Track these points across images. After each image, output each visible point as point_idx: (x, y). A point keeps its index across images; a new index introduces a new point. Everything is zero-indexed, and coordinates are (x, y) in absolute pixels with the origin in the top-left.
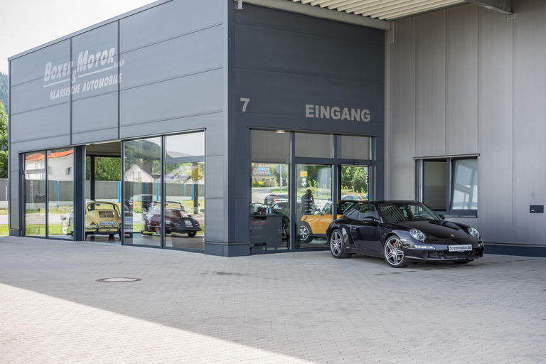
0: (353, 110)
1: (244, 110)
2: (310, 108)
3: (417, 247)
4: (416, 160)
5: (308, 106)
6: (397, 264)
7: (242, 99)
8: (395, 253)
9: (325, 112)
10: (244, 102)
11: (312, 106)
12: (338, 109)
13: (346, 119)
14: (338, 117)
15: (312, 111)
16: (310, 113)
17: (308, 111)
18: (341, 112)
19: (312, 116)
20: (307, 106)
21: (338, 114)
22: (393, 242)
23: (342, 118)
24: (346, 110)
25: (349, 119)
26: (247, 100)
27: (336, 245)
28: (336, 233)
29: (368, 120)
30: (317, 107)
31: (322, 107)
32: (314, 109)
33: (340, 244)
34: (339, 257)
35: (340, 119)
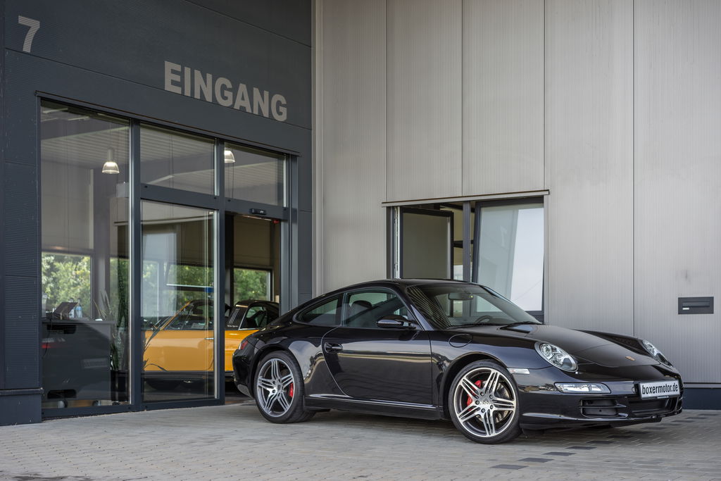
0: (256, 91)
1: (27, 48)
2: (174, 72)
3: (568, 388)
4: (388, 208)
5: (169, 66)
6: (494, 434)
7: (22, 20)
8: (485, 407)
9: (204, 86)
10: (27, 28)
11: (178, 68)
12: (229, 85)
13: (243, 109)
14: (227, 103)
15: (178, 78)
16: (174, 83)
17: (169, 77)
18: (235, 90)
19: (178, 90)
20: (167, 63)
21: (229, 94)
22: (480, 377)
23: (237, 107)
24: (243, 88)
25: (248, 110)
26: (34, 25)
27: (275, 391)
28: (274, 362)
29: (283, 118)
30: (187, 71)
31: (198, 73)
32: (182, 74)
33: (288, 389)
34: (286, 421)
35: (231, 107)
